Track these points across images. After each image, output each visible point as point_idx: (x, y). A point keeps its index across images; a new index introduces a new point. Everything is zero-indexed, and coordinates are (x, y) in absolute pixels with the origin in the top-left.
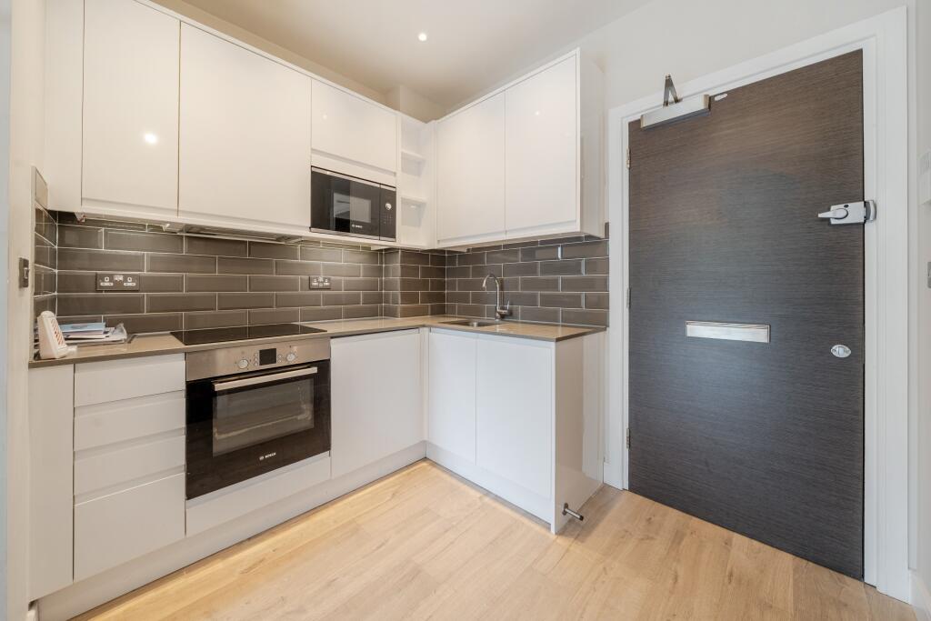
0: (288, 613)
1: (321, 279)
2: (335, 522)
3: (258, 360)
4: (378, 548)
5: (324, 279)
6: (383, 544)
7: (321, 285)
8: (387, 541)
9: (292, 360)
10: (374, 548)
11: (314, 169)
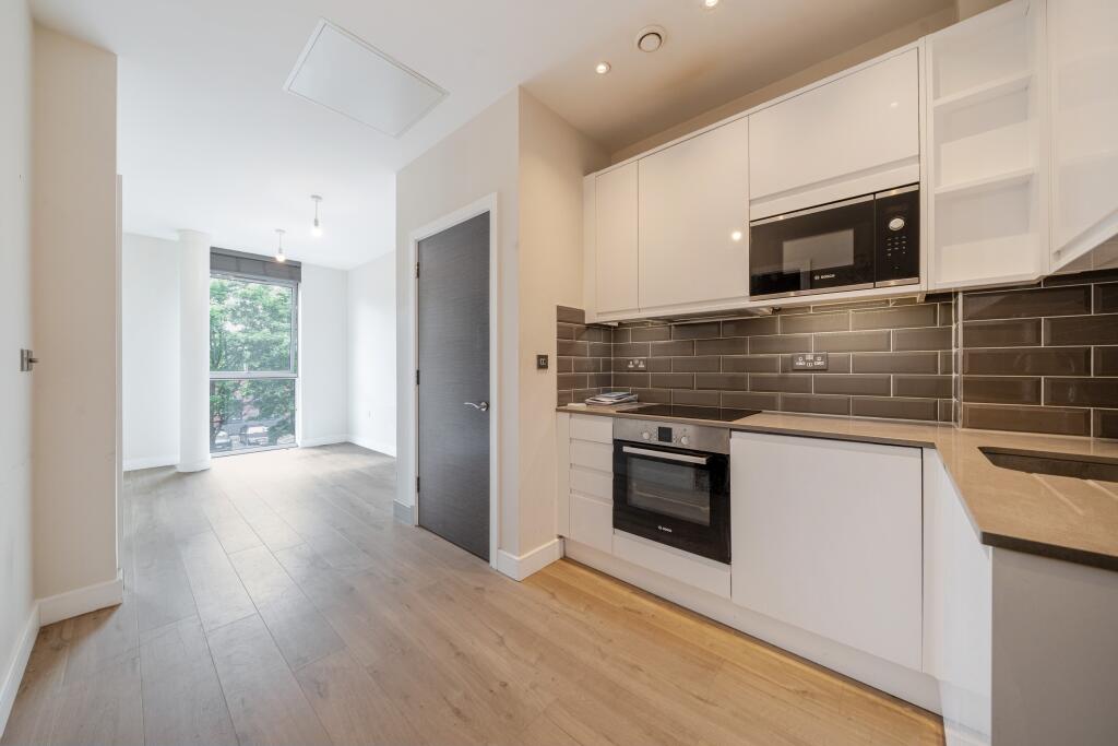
0: (599, 650)
1: (810, 357)
2: (711, 645)
3: (656, 435)
4: (698, 698)
5: (815, 357)
6: (706, 702)
7: (810, 365)
8: (713, 704)
9: (685, 443)
10: (696, 693)
11: (753, 224)
